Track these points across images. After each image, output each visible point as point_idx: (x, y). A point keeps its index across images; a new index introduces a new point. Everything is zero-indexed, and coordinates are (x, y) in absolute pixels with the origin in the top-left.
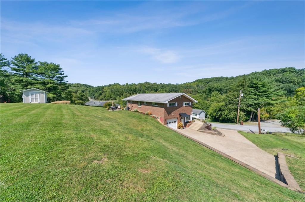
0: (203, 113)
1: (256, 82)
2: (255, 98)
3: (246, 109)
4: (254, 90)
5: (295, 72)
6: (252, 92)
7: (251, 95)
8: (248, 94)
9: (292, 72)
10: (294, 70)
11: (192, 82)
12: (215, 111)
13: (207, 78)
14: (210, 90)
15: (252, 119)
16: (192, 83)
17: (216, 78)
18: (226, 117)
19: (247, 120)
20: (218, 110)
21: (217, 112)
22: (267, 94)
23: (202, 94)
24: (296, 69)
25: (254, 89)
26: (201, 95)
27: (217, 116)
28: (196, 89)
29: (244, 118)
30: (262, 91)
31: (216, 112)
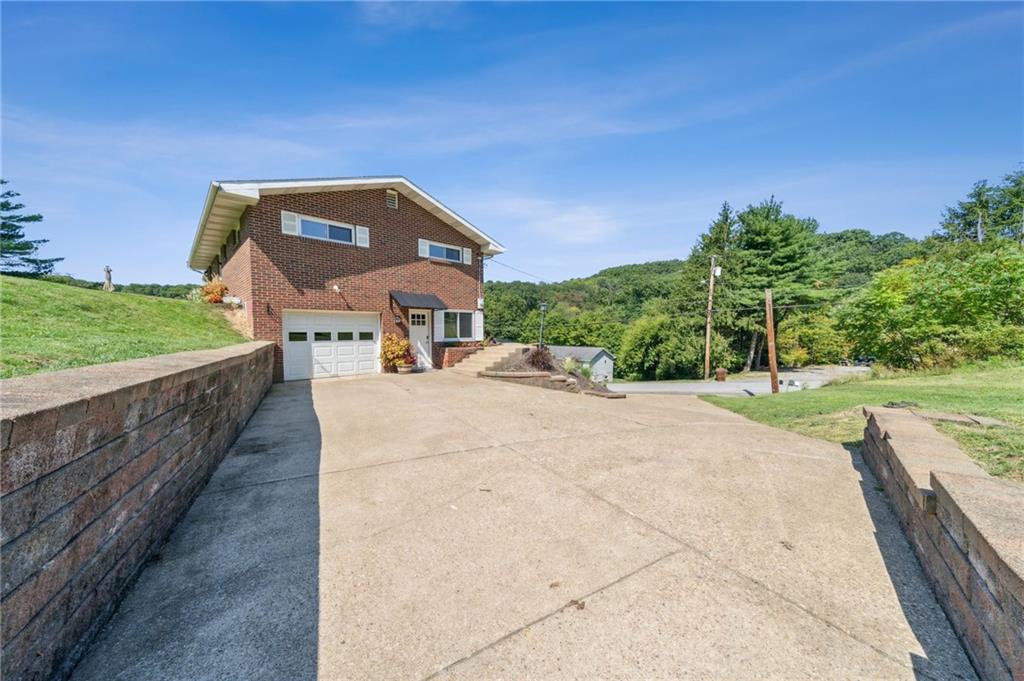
0: (605, 358)
1: (764, 227)
2: (763, 283)
3: (735, 326)
4: (758, 255)
5: (868, 245)
6: (753, 262)
7: (750, 273)
8: (739, 270)
9: (862, 243)
10: (867, 239)
11: (589, 276)
12: (641, 346)
13: (634, 265)
14: (639, 295)
15: (754, 362)
16: (587, 279)
17: (659, 264)
18: (673, 361)
19: (737, 369)
20: (648, 340)
21: (646, 350)
22: (797, 268)
23: (610, 308)
24: (872, 233)
25: (756, 252)
26: (609, 311)
27: (647, 365)
28: (596, 291)
29: (730, 358)
30: (783, 258)
31: (643, 350)
